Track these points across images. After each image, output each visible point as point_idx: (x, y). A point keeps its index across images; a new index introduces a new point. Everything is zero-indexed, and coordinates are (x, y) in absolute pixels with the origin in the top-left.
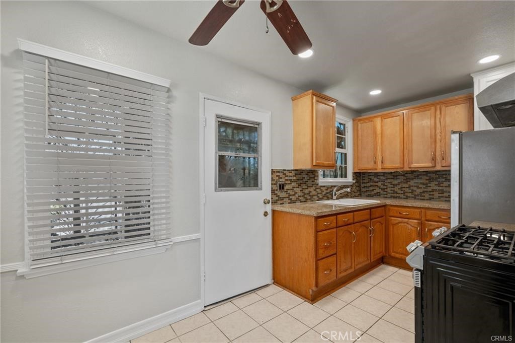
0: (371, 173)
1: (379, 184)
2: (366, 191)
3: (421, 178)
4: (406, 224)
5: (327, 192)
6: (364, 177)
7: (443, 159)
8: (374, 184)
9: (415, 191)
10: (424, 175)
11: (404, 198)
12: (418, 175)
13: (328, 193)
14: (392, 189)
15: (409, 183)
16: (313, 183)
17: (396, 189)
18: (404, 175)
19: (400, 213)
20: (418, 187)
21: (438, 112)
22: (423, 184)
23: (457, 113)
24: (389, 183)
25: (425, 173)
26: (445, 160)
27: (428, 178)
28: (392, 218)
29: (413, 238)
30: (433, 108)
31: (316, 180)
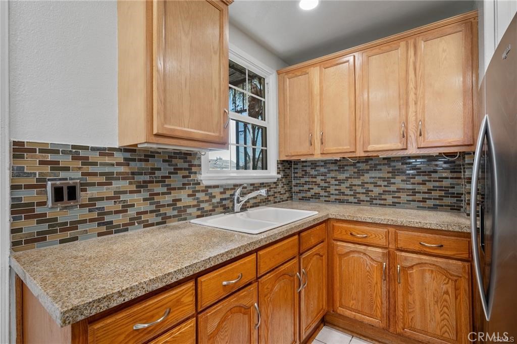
0: (306, 162)
1: (318, 179)
2: (300, 192)
3: (381, 170)
4: (361, 255)
5: (224, 196)
6: (297, 168)
7: (420, 135)
8: (311, 180)
9: (372, 191)
10: (384, 164)
11: (354, 203)
12: (376, 165)
13: (225, 199)
14: (337, 187)
15: (362, 178)
16: (185, 181)
17: (343, 187)
18: (354, 165)
19: (351, 234)
20: (376, 186)
21: (411, 52)
22: (384, 179)
23: (444, 51)
24: (332, 178)
25: (386, 162)
26: (424, 137)
27: (390, 169)
28: (339, 243)
29: (375, 281)
30: (403, 44)
31: (195, 173)
